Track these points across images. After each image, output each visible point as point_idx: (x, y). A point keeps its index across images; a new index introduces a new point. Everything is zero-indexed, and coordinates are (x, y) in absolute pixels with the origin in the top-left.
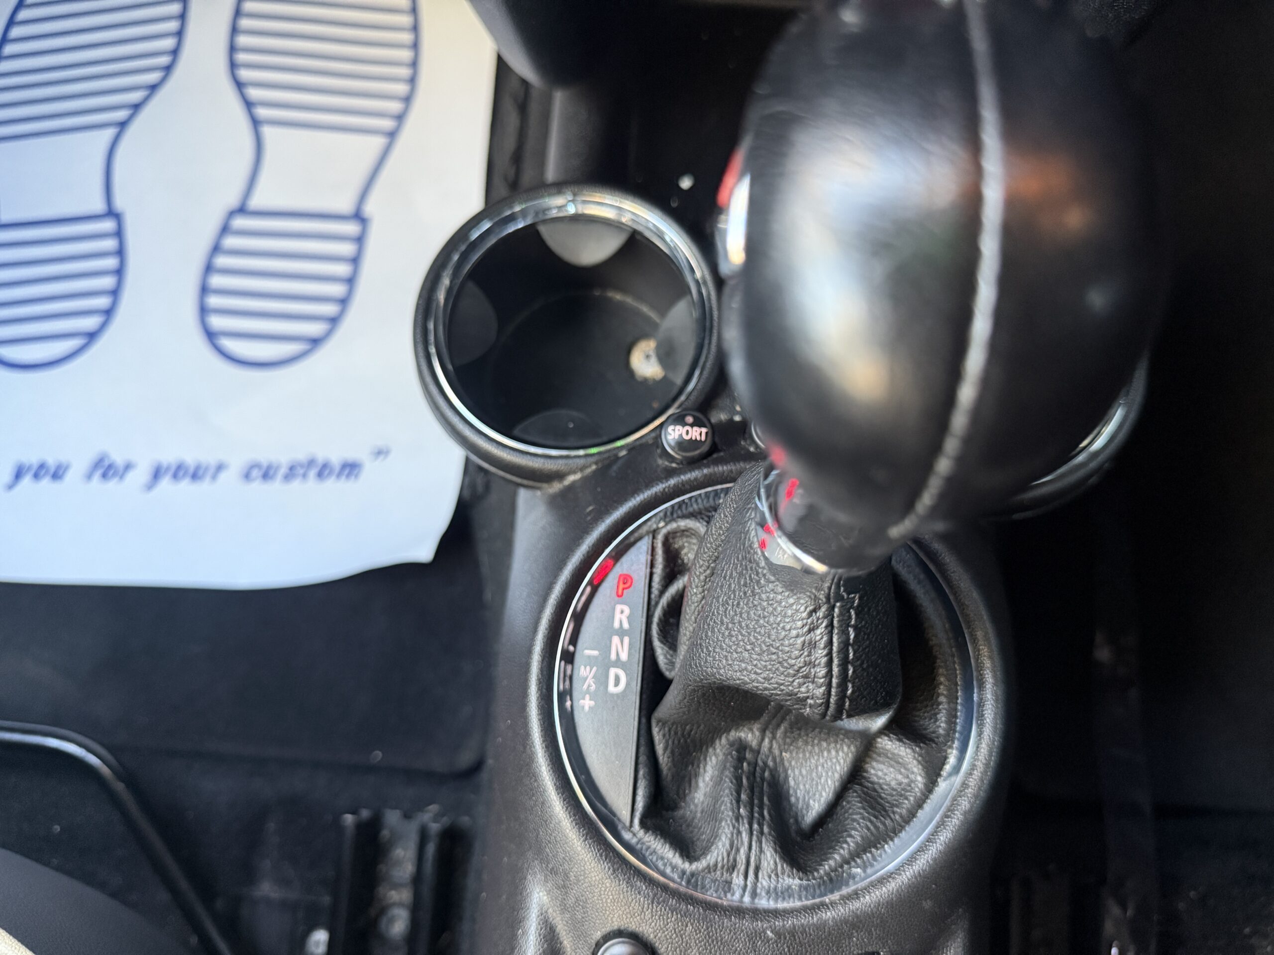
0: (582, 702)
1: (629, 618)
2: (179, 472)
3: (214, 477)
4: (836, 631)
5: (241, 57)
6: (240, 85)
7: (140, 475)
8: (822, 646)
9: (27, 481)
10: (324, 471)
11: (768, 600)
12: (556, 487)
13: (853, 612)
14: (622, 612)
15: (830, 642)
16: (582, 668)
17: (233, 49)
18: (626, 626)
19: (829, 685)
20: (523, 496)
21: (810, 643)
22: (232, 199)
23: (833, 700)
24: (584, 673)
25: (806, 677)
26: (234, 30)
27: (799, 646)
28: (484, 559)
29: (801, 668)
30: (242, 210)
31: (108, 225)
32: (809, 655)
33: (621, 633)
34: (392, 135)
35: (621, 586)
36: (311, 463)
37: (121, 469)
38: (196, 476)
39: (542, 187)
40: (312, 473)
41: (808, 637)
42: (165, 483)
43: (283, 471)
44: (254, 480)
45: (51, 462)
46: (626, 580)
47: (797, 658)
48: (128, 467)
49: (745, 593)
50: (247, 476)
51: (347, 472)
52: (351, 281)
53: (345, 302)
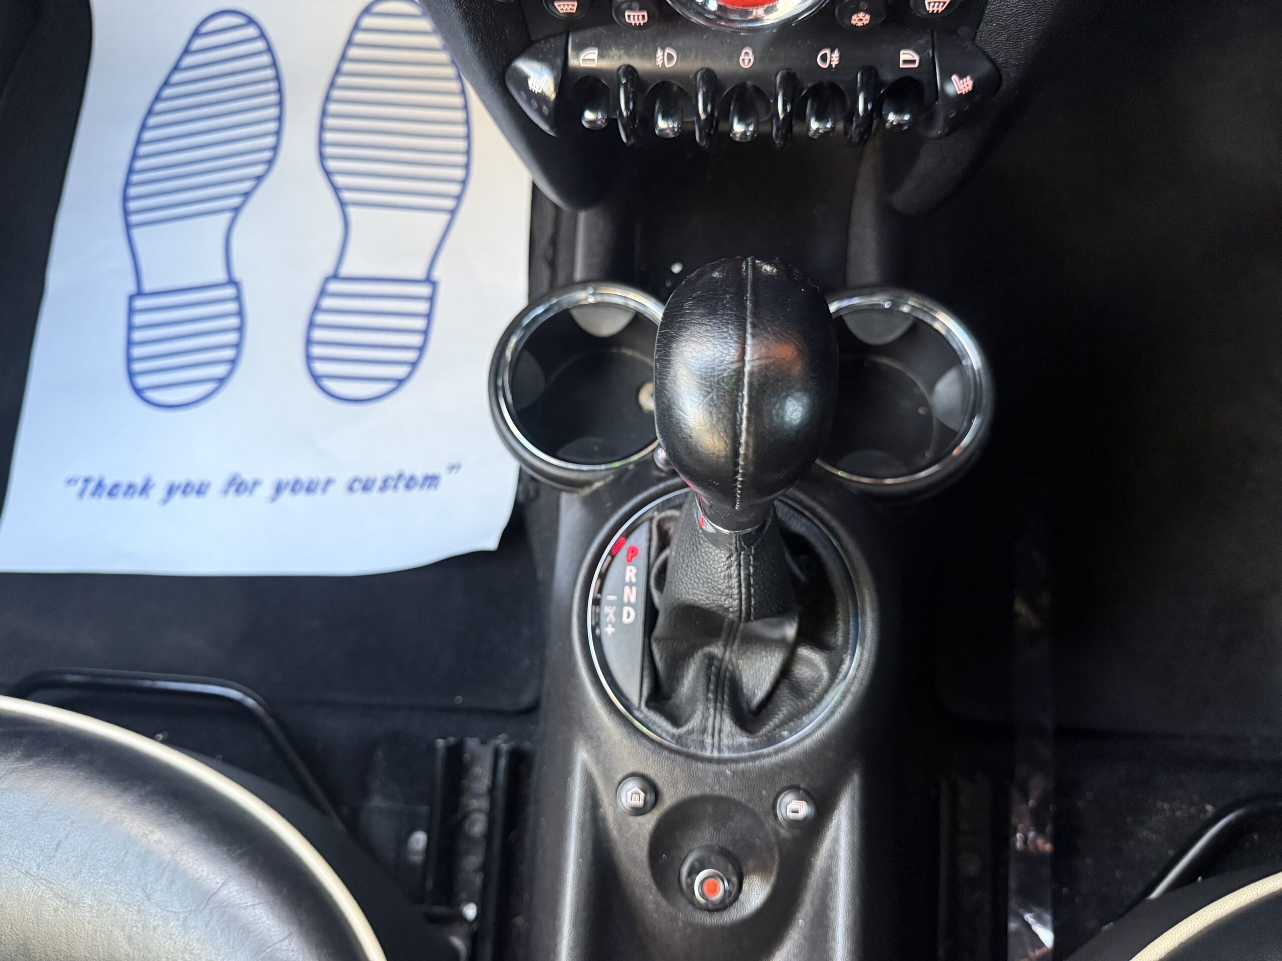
0: (606, 629)
1: (636, 575)
2: (296, 486)
3: (324, 490)
4: (742, 568)
5: (329, 150)
6: (328, 174)
7: (266, 490)
8: (735, 576)
9: (177, 497)
10: (410, 483)
11: (705, 551)
12: (587, 491)
13: (751, 557)
14: (631, 571)
15: (739, 574)
16: (606, 608)
17: (321, 143)
18: (634, 580)
19: (740, 599)
20: (566, 499)
21: (728, 576)
22: (327, 268)
23: (743, 608)
24: (608, 611)
25: (727, 595)
26: (322, 128)
27: (722, 577)
28: (536, 546)
29: (724, 590)
30: (335, 276)
31: (230, 291)
32: (728, 582)
33: (631, 585)
34: (453, 212)
35: (631, 554)
36: (400, 476)
37: (250, 486)
38: (310, 489)
39: (571, 284)
40: (401, 485)
41: (727, 572)
42: (286, 495)
43: (379, 484)
44: (356, 491)
45: (196, 479)
46: (633, 551)
47: (722, 584)
48: (256, 483)
49: (693, 549)
50: (351, 489)
51: (428, 483)
52: (426, 332)
53: (421, 349)
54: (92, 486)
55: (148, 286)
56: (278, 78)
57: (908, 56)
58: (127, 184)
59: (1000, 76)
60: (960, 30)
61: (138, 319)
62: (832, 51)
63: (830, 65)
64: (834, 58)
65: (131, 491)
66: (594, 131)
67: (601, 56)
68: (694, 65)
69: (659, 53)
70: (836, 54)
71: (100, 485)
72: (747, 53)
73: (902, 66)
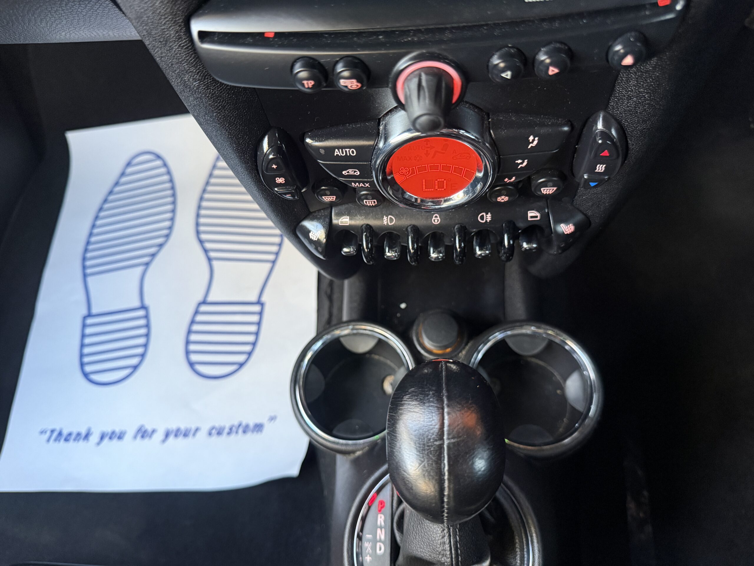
0: (366, 558)
1: (385, 522)
2: (177, 433)
3: (194, 435)
4: (452, 537)
5: (202, 228)
6: (201, 242)
7: (159, 436)
8: (447, 543)
9: (106, 440)
10: (246, 429)
11: (427, 526)
12: (352, 456)
13: (457, 530)
14: (381, 518)
15: (450, 542)
16: (366, 542)
17: (197, 224)
18: (383, 524)
19: (452, 558)
20: (339, 458)
21: (443, 543)
22: (200, 297)
23: (454, 563)
24: (367, 545)
25: (443, 555)
26: (198, 216)
27: (439, 544)
29: (441, 551)
30: (204, 302)
31: (142, 313)
32: (443, 546)
33: (381, 527)
34: (274, 262)
35: (380, 506)
36: (240, 425)
37: (150, 433)
38: (186, 435)
40: (240, 431)
41: (442, 540)
42: (171, 438)
43: (227, 430)
44: (213, 435)
45: (117, 430)
46: (382, 504)
47: (439, 548)
48: (154, 431)
49: (419, 523)
50: (210, 434)
51: (257, 429)
52: (257, 334)
53: (254, 344)
54: (55, 434)
55: (94, 311)
56: (173, 188)
57: (533, 214)
58: (86, 250)
59: (590, 221)
60: (563, 199)
61: (88, 331)
62: (487, 214)
63: (486, 221)
64: (488, 217)
65: (78, 438)
66: (348, 257)
67: (350, 219)
68: (406, 222)
69: (385, 218)
70: (489, 215)
71: (60, 434)
72: (436, 217)
73: (529, 219)
